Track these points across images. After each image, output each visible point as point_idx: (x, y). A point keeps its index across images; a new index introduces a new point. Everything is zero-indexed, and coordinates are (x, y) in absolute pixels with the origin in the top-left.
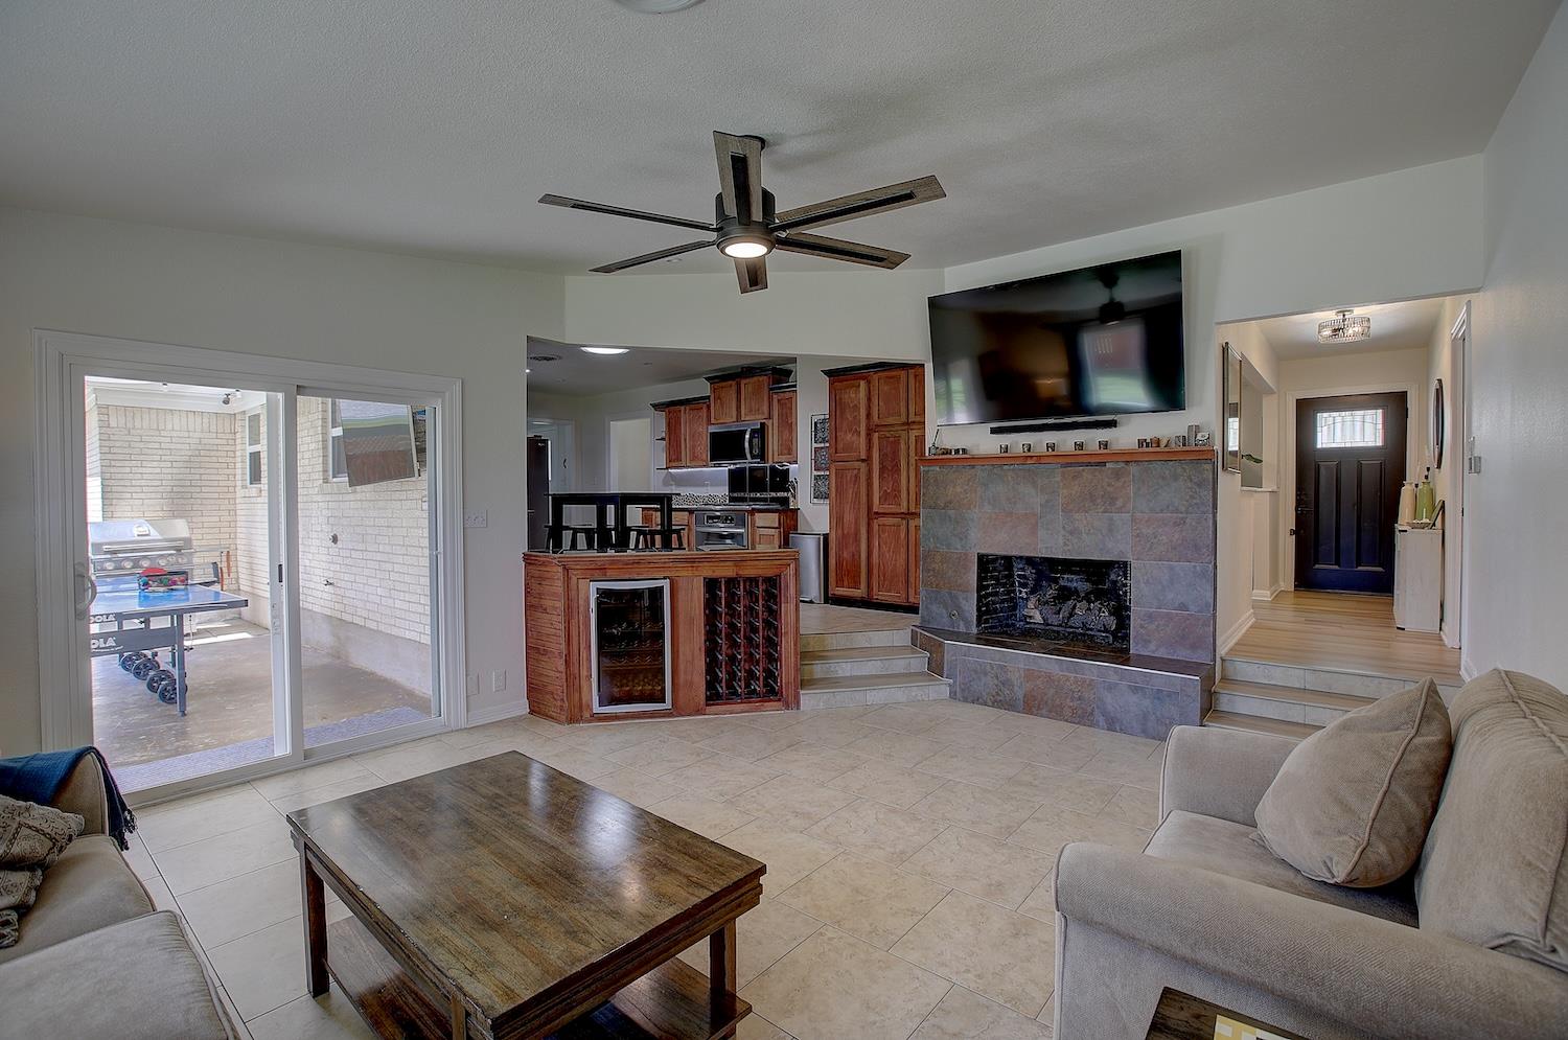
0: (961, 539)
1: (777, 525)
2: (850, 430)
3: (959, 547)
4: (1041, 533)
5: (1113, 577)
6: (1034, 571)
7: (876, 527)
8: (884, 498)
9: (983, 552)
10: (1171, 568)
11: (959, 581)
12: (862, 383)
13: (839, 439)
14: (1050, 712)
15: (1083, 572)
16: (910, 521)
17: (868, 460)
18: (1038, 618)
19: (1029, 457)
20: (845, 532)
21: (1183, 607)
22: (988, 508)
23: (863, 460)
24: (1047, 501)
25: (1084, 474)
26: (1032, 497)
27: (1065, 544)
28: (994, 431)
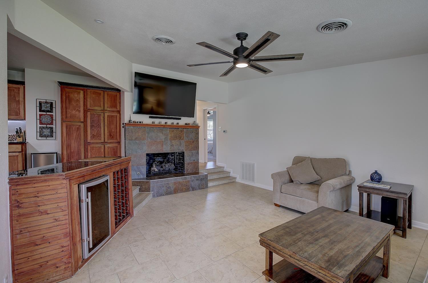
0: (141, 150)
1: (20, 150)
2: (75, 109)
3: (140, 152)
4: (164, 146)
5: (169, 157)
6: (149, 157)
7: (89, 148)
8: (93, 137)
9: (148, 153)
10: (192, 152)
11: (140, 163)
12: (82, 92)
13: (68, 112)
14: (180, 191)
15: (162, 156)
16: (105, 145)
17: (85, 122)
18: (156, 170)
19: (160, 126)
20: (72, 151)
21: (194, 160)
22: (149, 140)
23: (82, 122)
24: (166, 138)
25: (175, 131)
26: (162, 137)
27: (170, 149)
28: (150, 117)
